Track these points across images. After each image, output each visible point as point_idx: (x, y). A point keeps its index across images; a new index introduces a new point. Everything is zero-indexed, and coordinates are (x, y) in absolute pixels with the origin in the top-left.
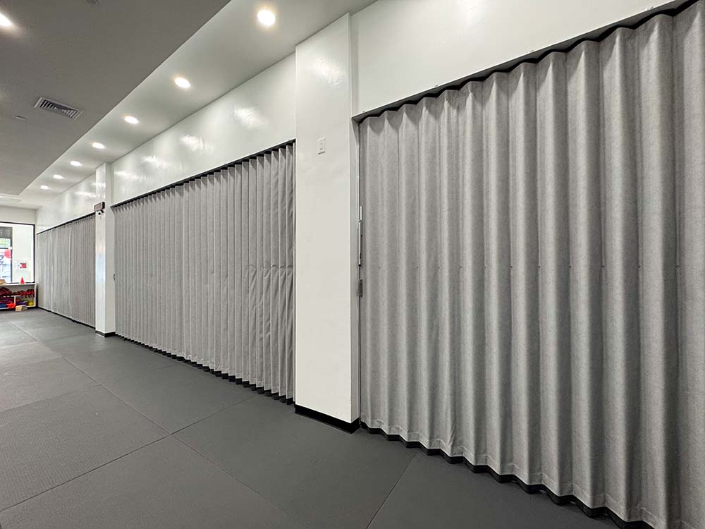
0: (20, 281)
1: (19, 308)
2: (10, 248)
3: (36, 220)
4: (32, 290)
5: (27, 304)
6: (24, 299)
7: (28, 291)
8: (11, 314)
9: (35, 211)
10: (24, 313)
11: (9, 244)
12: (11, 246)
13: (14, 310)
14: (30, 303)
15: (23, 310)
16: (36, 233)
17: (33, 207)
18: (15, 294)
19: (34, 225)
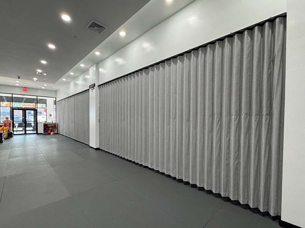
0: (51, 122)
1: (52, 133)
2: (46, 108)
3: (56, 96)
4: (56, 126)
5: (54, 132)
6: (53, 129)
7: (54, 126)
8: (49, 136)
9: (56, 92)
10: (53, 136)
11: (46, 106)
12: (46, 107)
13: (50, 134)
14: (55, 131)
15: (53, 134)
16: (57, 101)
17: (55, 90)
18: (50, 127)
19: (56, 98)
